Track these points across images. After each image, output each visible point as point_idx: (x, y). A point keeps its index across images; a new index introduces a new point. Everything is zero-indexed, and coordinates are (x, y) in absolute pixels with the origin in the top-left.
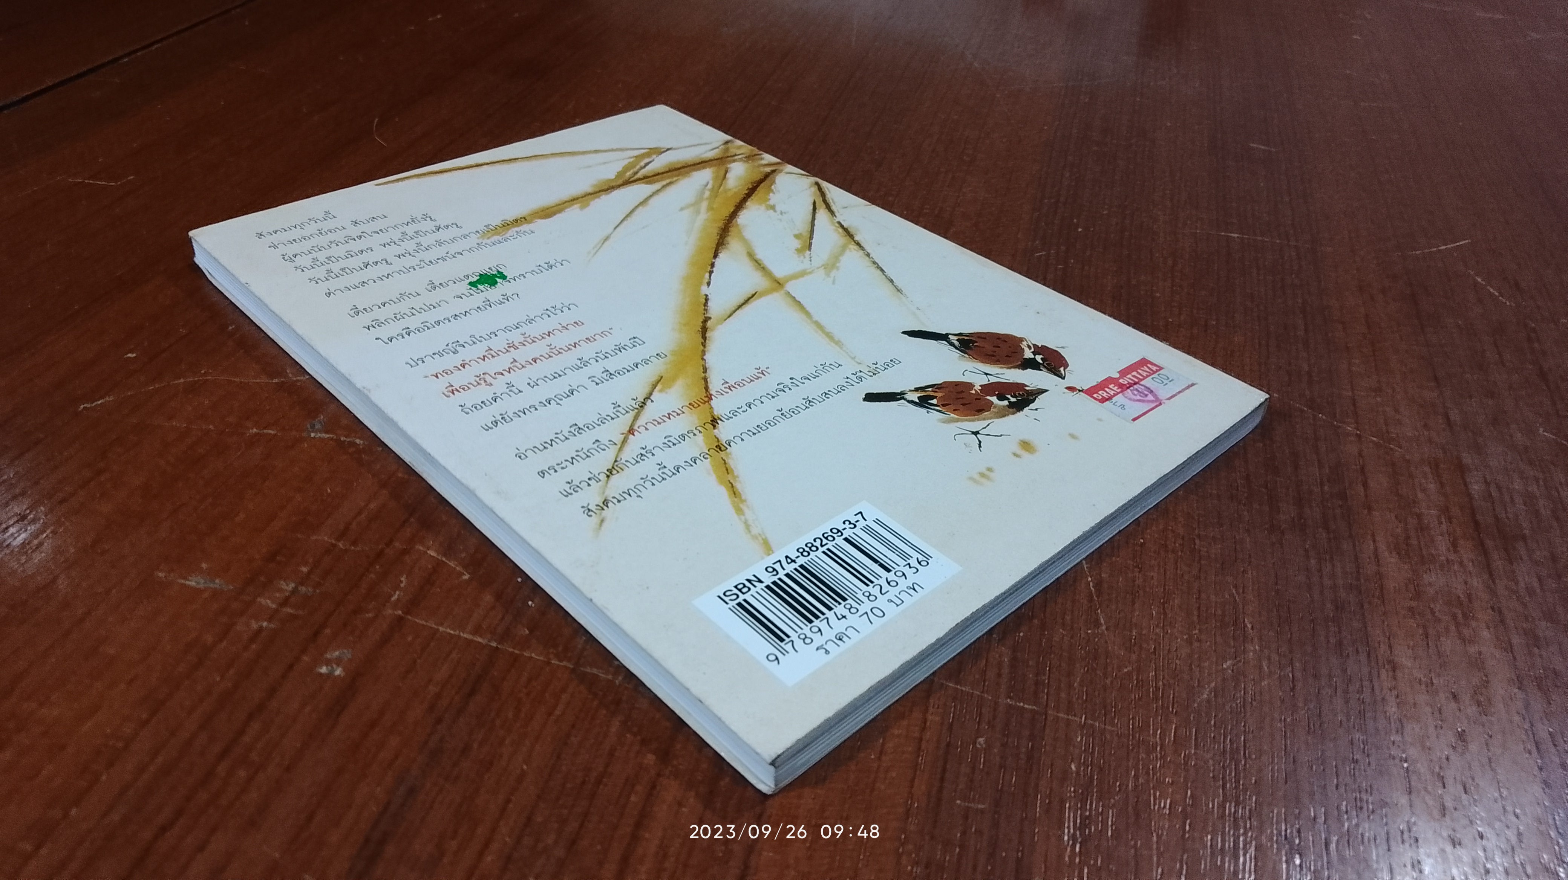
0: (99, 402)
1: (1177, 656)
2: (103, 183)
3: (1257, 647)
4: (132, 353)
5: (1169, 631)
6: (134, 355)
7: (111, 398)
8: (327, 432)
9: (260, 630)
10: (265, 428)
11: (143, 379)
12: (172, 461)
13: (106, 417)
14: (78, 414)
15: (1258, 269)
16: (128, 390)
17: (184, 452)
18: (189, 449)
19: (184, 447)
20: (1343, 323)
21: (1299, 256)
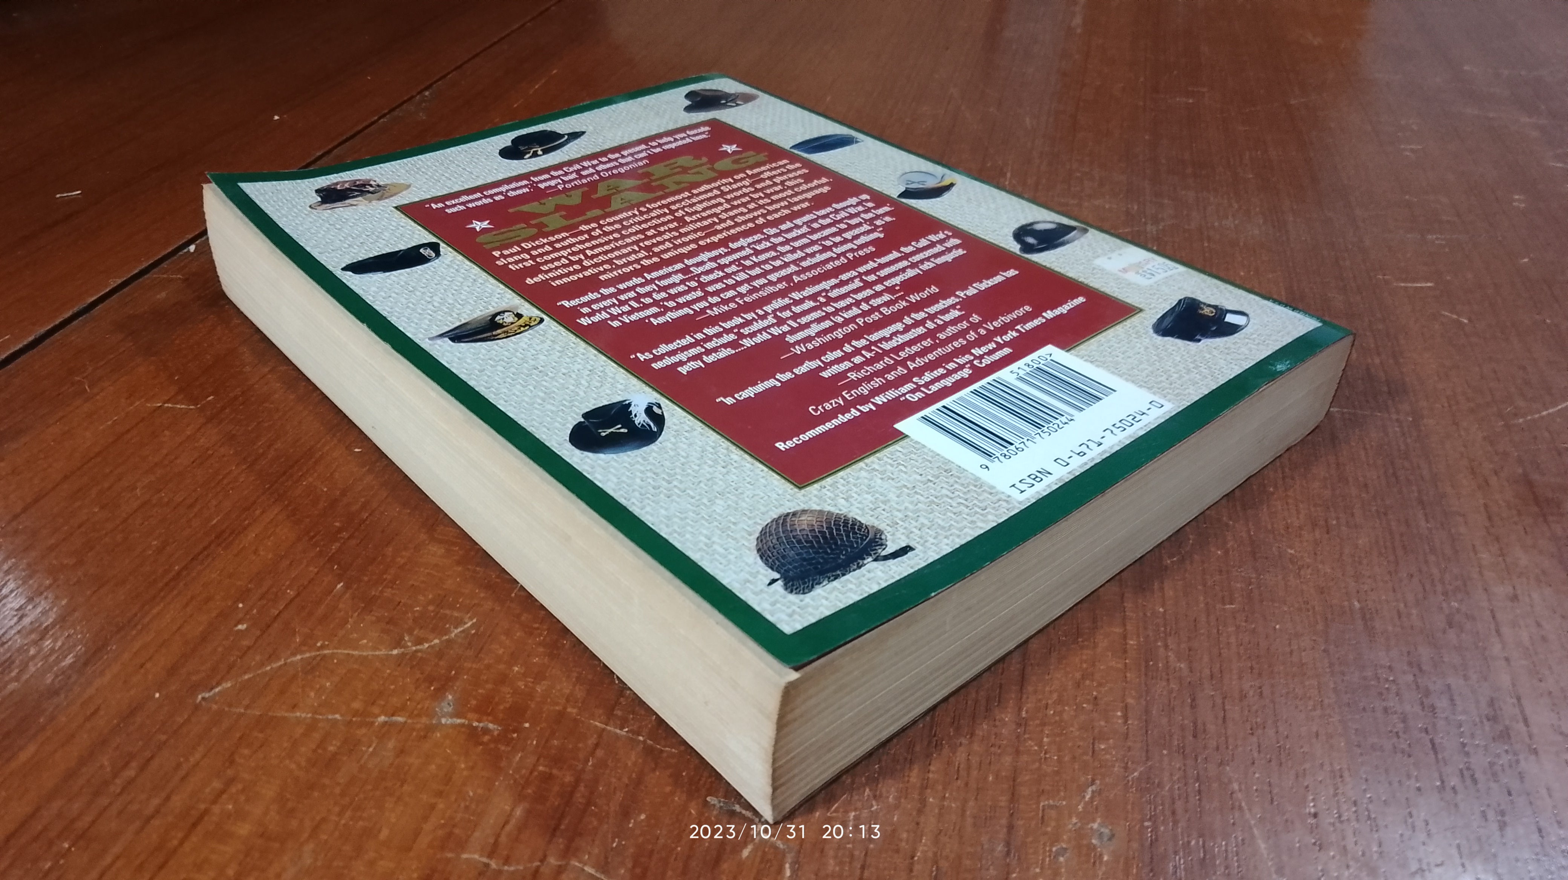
0: (217, 690)
2: (183, 406)
4: (243, 624)
6: (245, 626)
7: (229, 685)
8: (458, 717)
10: (393, 715)
11: (258, 658)
12: (303, 764)
13: (226, 709)
14: (197, 707)
15: (1365, 449)
16: (245, 673)
17: (314, 751)
18: (318, 747)
19: (312, 746)
20: (1463, 515)
21: (1404, 435)
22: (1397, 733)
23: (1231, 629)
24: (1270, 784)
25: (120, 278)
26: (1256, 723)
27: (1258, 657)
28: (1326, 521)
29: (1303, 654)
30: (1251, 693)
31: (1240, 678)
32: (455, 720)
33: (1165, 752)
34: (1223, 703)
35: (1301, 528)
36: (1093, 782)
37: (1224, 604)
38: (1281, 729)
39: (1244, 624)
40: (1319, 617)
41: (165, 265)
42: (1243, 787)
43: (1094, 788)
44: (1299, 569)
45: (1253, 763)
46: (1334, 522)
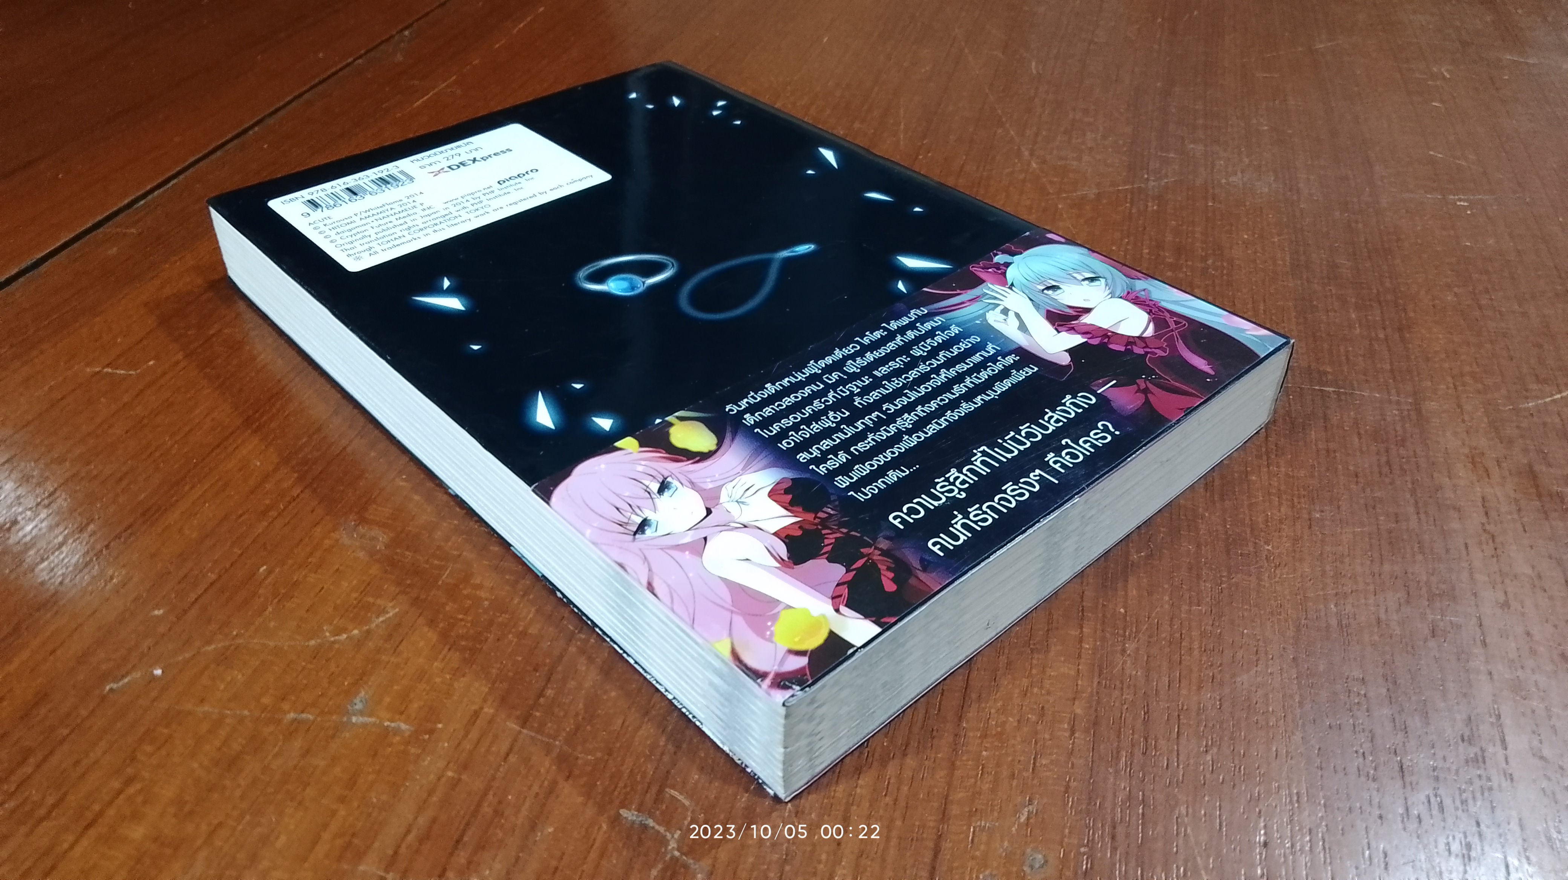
0: (126, 680)
2: (122, 372)
4: (159, 609)
6: (161, 612)
7: (139, 675)
8: (370, 716)
10: (302, 712)
11: (171, 646)
12: (206, 763)
13: (134, 702)
14: (103, 698)
15: (1359, 434)
17: (219, 749)
18: (223, 744)
19: (217, 743)
20: (1458, 510)
21: (1402, 419)
22: (1364, 753)
23: (1195, 633)
26: (1212, 739)
27: (1221, 665)
28: (1309, 513)
29: (1270, 662)
30: (1209, 706)
31: (1199, 689)
32: (366, 719)
33: (1111, 770)
34: (1179, 716)
35: (1281, 522)
36: (1030, 803)
37: (1190, 604)
38: (1237, 747)
39: (1209, 628)
40: (1291, 622)
42: (1191, 811)
43: (1031, 808)
44: (1275, 567)
45: (1204, 784)
46: (1318, 516)
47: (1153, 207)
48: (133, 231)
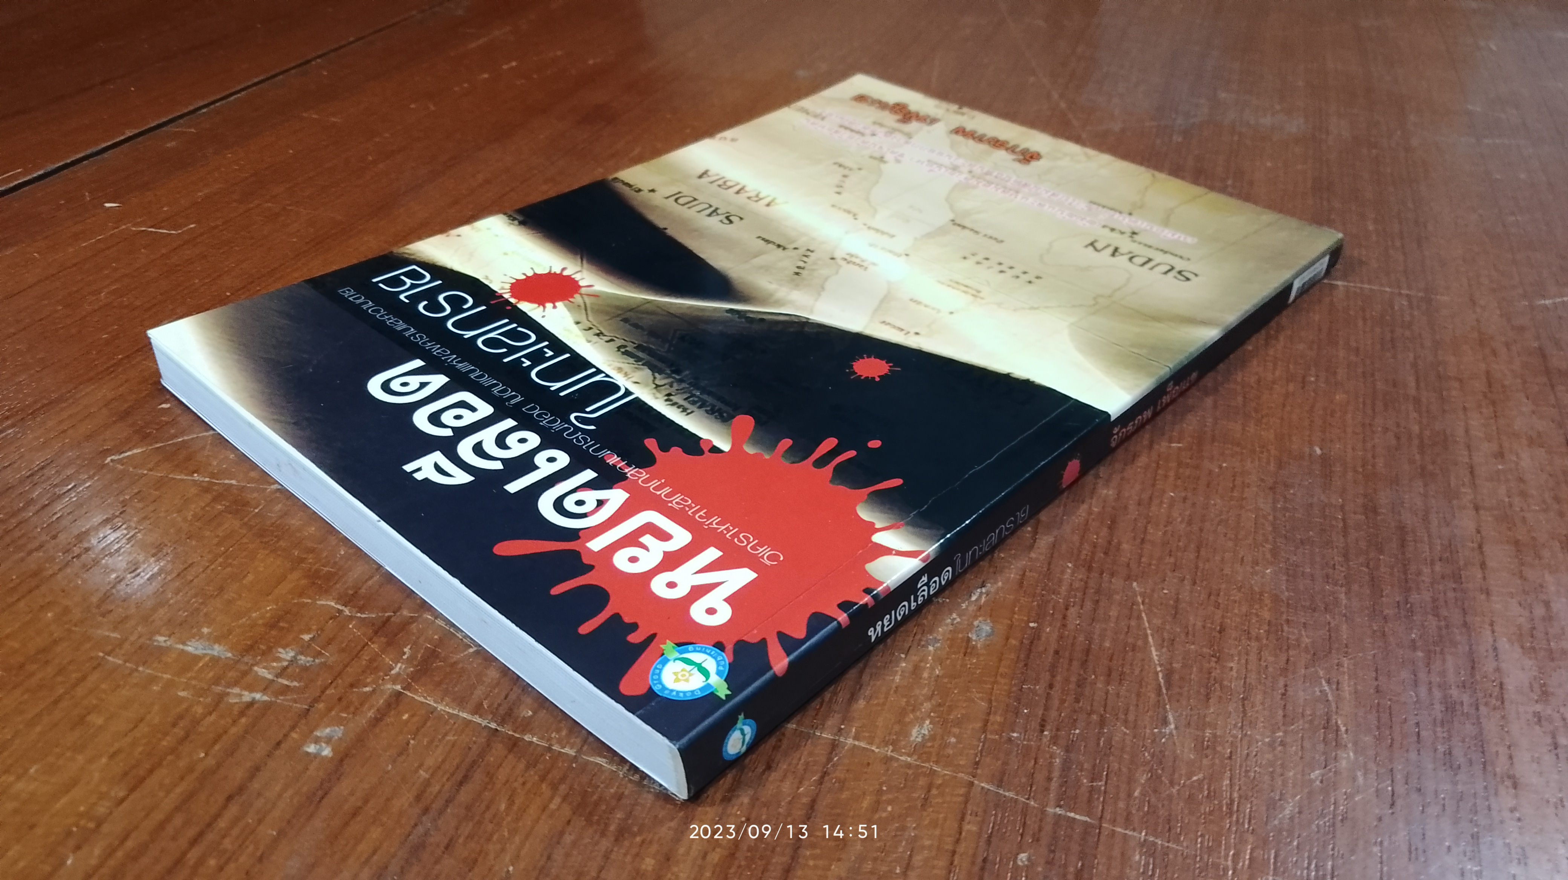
0: (127, 454)
1: (1256, 762)
2: (165, 231)
3: (1351, 754)
5: (1249, 733)
9: (252, 703)
11: (173, 431)
12: (190, 518)
13: (131, 469)
14: (104, 466)
15: (1365, 319)
16: (157, 443)
17: (203, 508)
18: (207, 505)
19: (203, 505)
20: (1460, 381)
21: (1411, 306)
22: (1334, 565)
23: (1173, 465)
24: (1178, 599)
25: (135, 128)
26: (1178, 546)
27: (1194, 489)
28: (1304, 377)
29: (1247, 490)
30: (1179, 520)
31: (1171, 506)
33: (1070, 565)
34: (1146, 528)
35: (1274, 382)
36: (983, 586)
37: (1170, 442)
38: (1203, 552)
39: (1189, 461)
40: (1272, 459)
41: (181, 121)
42: (1147, 601)
43: (984, 590)
44: (1262, 417)
45: (1165, 580)
46: (1313, 379)
47: (1177, 138)
48: (193, 130)
